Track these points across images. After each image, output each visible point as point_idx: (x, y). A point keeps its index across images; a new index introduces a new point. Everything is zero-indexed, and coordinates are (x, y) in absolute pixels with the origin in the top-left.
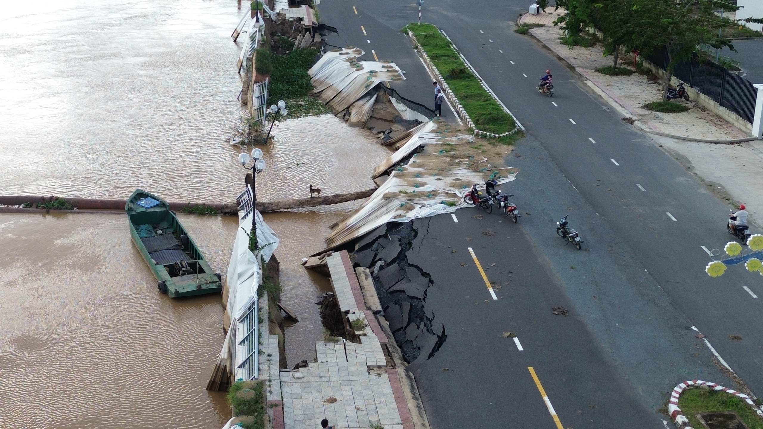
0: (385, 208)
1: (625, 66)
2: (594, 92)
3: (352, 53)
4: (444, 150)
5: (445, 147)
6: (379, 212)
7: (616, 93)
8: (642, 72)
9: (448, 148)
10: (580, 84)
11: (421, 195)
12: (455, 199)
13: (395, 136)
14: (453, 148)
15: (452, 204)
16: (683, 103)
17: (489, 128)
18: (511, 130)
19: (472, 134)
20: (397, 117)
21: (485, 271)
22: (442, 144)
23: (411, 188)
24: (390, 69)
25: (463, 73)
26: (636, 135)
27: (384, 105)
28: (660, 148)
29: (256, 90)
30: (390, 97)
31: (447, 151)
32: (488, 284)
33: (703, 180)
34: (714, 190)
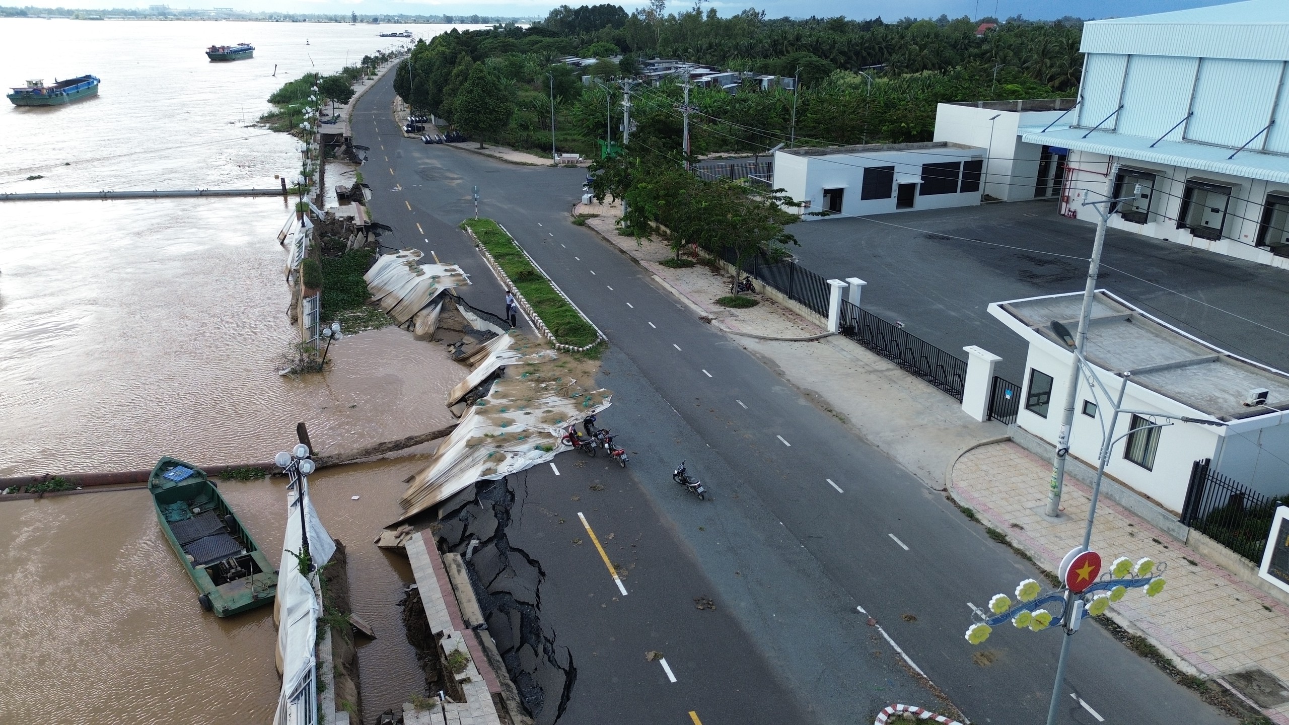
0: (470, 459)
1: (685, 257)
2: (664, 289)
3: (410, 255)
4: (527, 373)
5: (528, 368)
6: (463, 465)
7: (685, 288)
8: (703, 263)
9: (531, 369)
10: (648, 279)
11: (511, 438)
12: (551, 441)
13: (468, 350)
14: (536, 368)
15: (548, 449)
16: (751, 296)
17: (571, 341)
18: (594, 341)
19: (554, 348)
20: (466, 326)
21: (604, 548)
22: (523, 364)
23: (497, 428)
24: (453, 273)
25: (532, 274)
26: (715, 336)
27: (451, 314)
28: (745, 351)
29: (306, 306)
30: (457, 305)
31: (531, 374)
32: (612, 570)
33: (798, 388)
34: (813, 400)
